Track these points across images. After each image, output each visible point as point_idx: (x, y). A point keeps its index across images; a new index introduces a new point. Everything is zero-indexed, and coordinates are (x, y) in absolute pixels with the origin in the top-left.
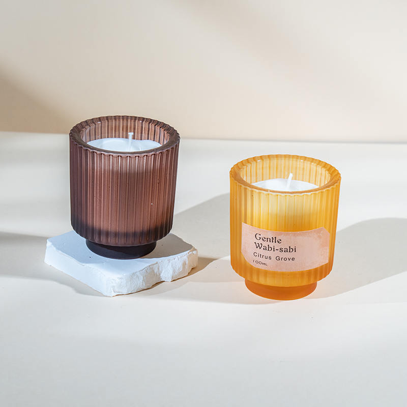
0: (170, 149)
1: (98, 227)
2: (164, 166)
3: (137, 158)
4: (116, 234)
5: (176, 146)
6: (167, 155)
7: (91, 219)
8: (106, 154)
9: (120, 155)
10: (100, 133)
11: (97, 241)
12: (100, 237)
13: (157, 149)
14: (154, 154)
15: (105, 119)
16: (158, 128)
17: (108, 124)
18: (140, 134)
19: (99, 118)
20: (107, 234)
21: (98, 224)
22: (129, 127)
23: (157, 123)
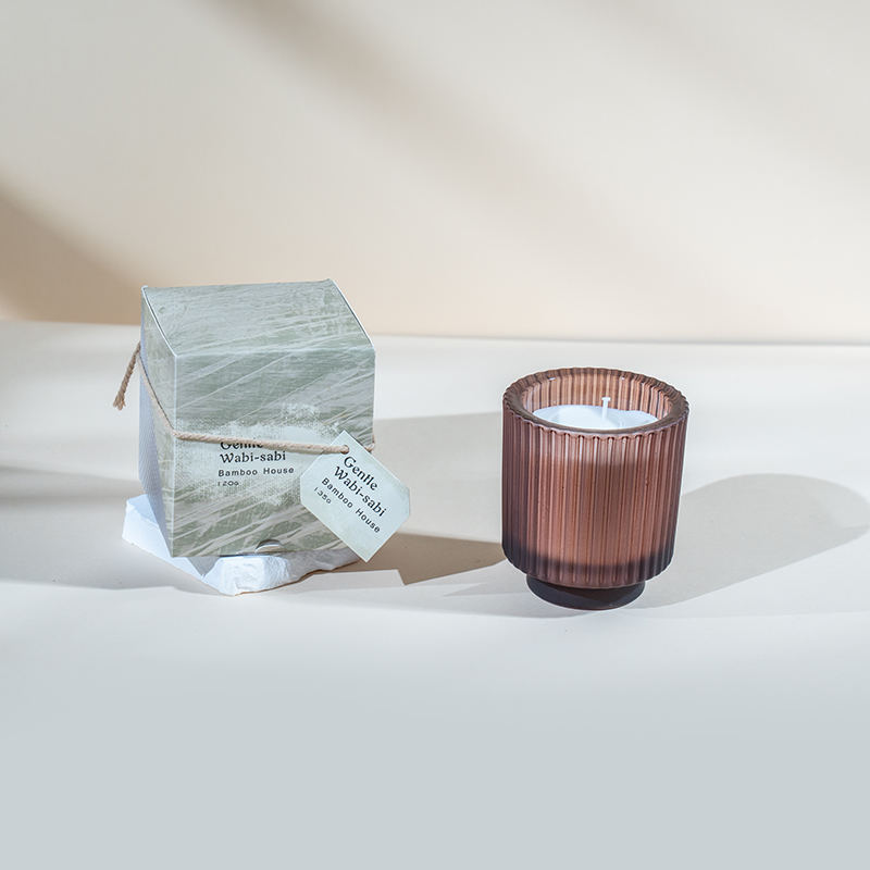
0: (668, 427)
1: (542, 554)
2: (657, 456)
3: (611, 440)
4: (572, 567)
5: (680, 423)
6: (664, 438)
7: (532, 540)
8: (559, 431)
9: (582, 435)
10: (558, 395)
11: (540, 576)
12: (545, 572)
13: (645, 428)
14: (641, 436)
15: (569, 372)
16: (654, 391)
17: (573, 380)
18: (625, 401)
19: (559, 371)
20: (558, 566)
21: (543, 548)
22: (608, 387)
23: (654, 383)
